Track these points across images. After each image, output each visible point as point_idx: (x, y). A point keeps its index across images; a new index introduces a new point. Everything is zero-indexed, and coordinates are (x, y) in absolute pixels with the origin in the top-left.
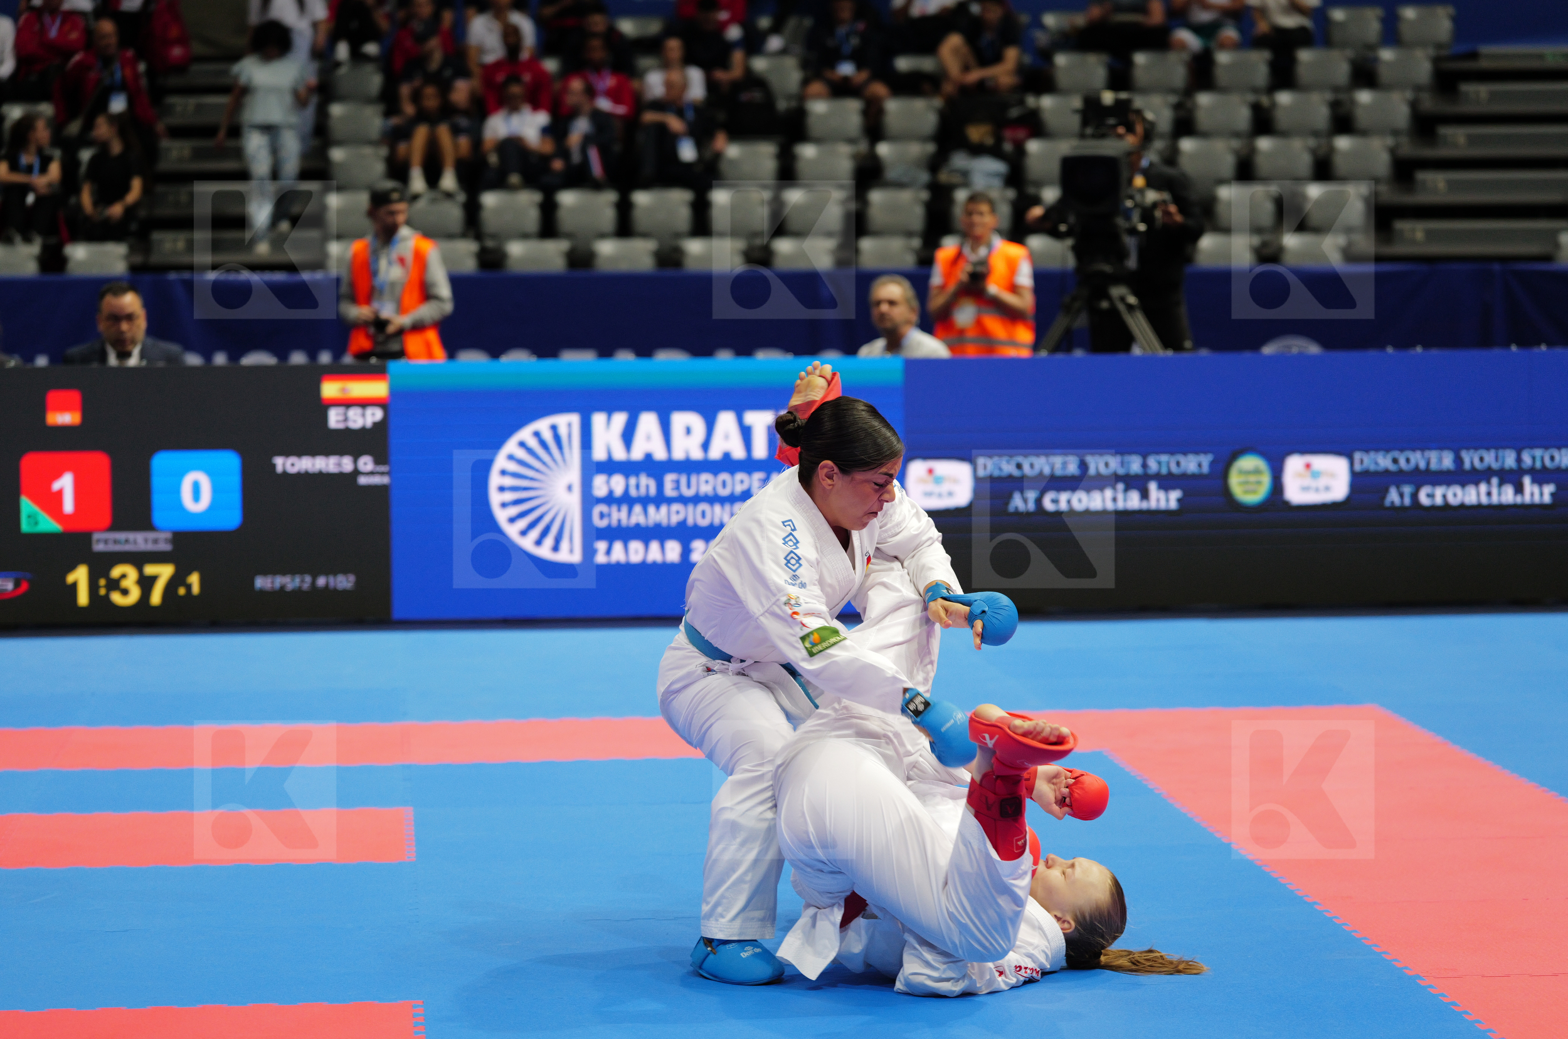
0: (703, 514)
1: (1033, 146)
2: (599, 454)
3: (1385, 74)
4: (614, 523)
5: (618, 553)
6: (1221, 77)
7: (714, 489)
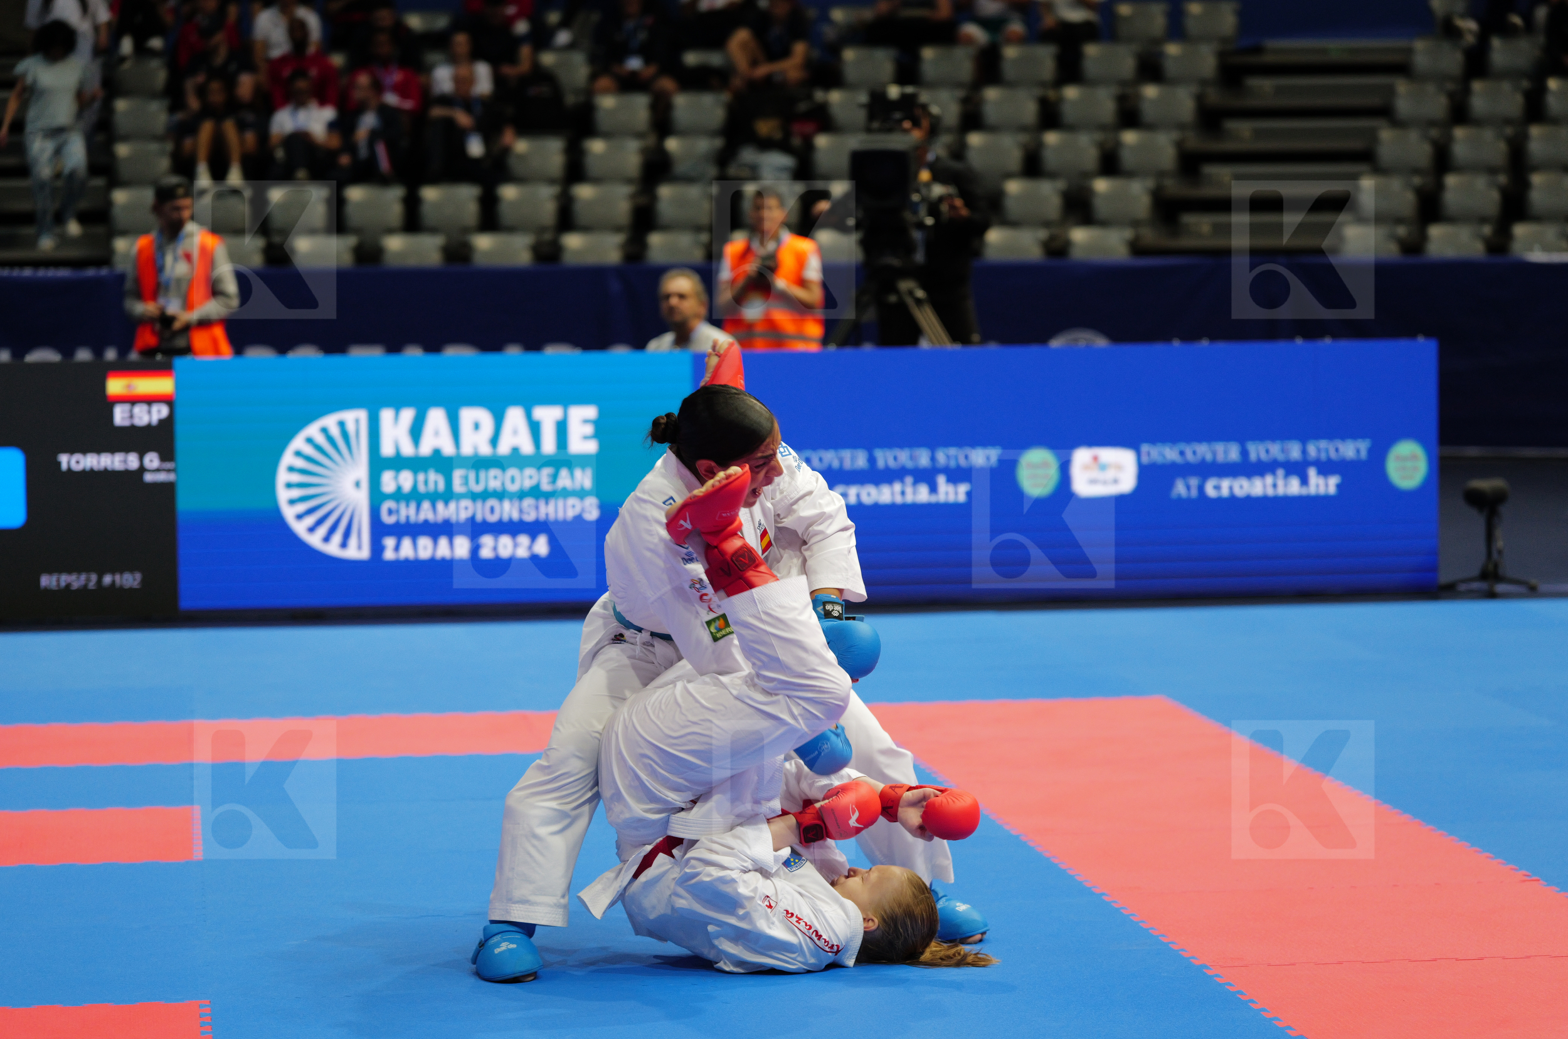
0: (492, 510)
1: (822, 141)
2: (387, 449)
3: (1171, 68)
4: (403, 519)
5: (407, 550)
6: (1009, 71)
7: (503, 484)
